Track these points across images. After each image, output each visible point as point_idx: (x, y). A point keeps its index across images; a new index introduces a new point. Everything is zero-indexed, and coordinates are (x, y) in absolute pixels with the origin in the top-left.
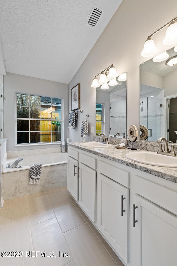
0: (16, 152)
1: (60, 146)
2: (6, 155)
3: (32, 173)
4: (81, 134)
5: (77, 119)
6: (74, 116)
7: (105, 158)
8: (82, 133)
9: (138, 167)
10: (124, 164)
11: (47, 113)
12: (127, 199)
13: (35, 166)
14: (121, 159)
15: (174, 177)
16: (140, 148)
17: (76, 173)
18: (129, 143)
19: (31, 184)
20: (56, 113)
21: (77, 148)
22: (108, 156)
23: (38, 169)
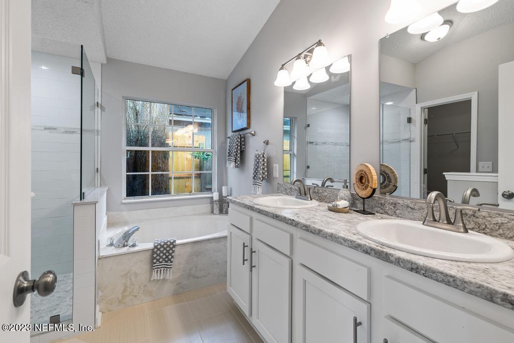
0: (125, 213)
1: (209, 200)
2: (105, 219)
3: (157, 256)
4: (254, 178)
5: (245, 148)
6: (237, 143)
7: (313, 233)
8: (255, 176)
9: (392, 258)
10: (357, 250)
11: (183, 137)
12: (365, 324)
13: (162, 244)
14: (350, 238)
15: (487, 288)
16: (381, 211)
17: (247, 260)
18: (357, 199)
19: (155, 279)
20: (201, 136)
21: (248, 208)
22: (320, 231)
23: (168, 249)
